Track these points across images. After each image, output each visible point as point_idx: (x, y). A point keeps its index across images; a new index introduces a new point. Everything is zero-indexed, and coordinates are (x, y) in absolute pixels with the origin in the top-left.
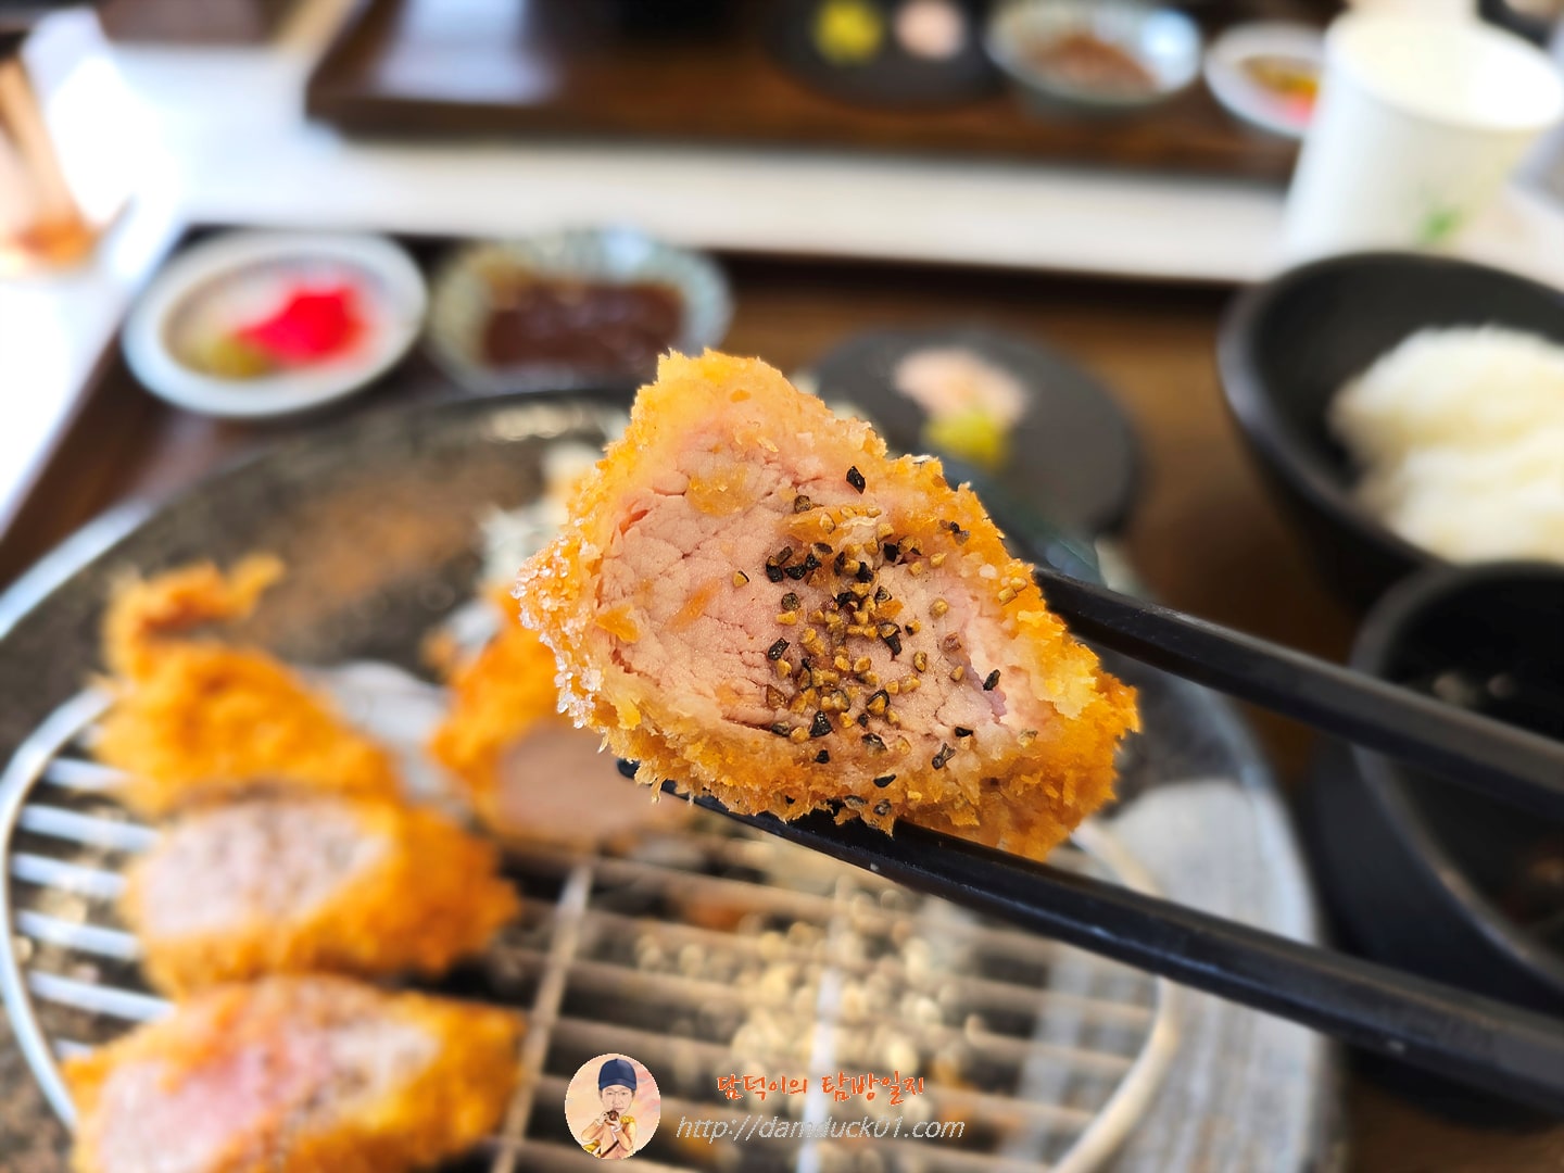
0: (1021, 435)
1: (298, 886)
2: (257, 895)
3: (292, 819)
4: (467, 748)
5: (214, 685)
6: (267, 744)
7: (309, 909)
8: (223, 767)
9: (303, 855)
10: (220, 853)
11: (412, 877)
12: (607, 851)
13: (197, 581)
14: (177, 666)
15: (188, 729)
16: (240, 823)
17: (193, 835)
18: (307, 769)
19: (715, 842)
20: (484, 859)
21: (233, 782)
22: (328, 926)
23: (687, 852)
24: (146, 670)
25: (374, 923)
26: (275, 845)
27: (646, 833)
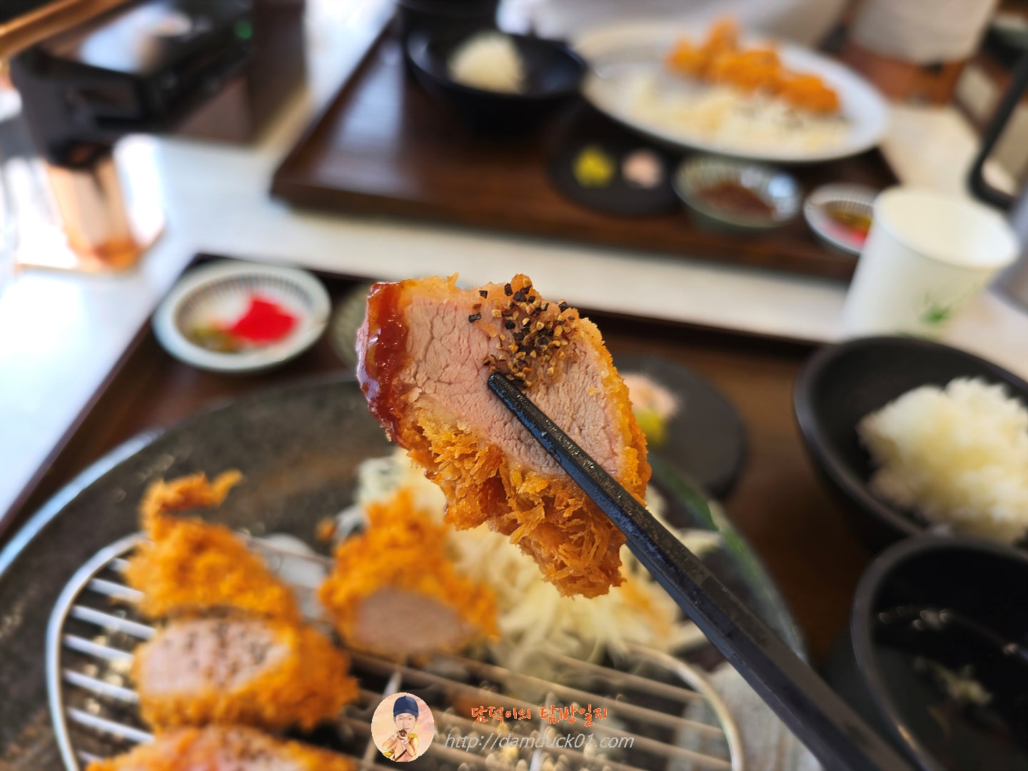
0: (673, 425)
1: (234, 670)
2: (210, 674)
3: (234, 630)
4: (340, 597)
5: (199, 547)
6: (226, 586)
7: (239, 685)
8: (199, 596)
9: (238, 651)
10: (190, 646)
11: (299, 672)
12: (412, 663)
13: (194, 482)
14: (179, 533)
15: (182, 572)
16: (204, 629)
17: (176, 633)
18: (247, 601)
19: (476, 664)
20: (342, 663)
21: (203, 606)
22: (251, 696)
23: (459, 668)
24: (162, 535)
25: (275, 696)
26: (223, 644)
27: (436, 655)
